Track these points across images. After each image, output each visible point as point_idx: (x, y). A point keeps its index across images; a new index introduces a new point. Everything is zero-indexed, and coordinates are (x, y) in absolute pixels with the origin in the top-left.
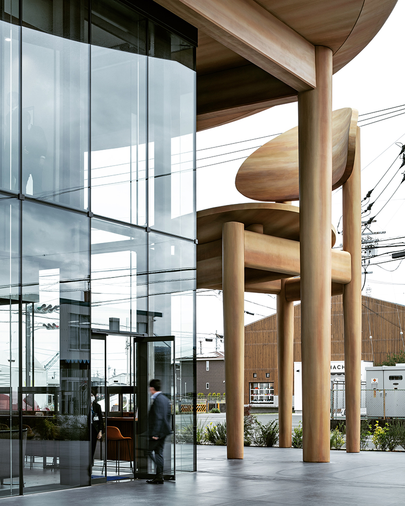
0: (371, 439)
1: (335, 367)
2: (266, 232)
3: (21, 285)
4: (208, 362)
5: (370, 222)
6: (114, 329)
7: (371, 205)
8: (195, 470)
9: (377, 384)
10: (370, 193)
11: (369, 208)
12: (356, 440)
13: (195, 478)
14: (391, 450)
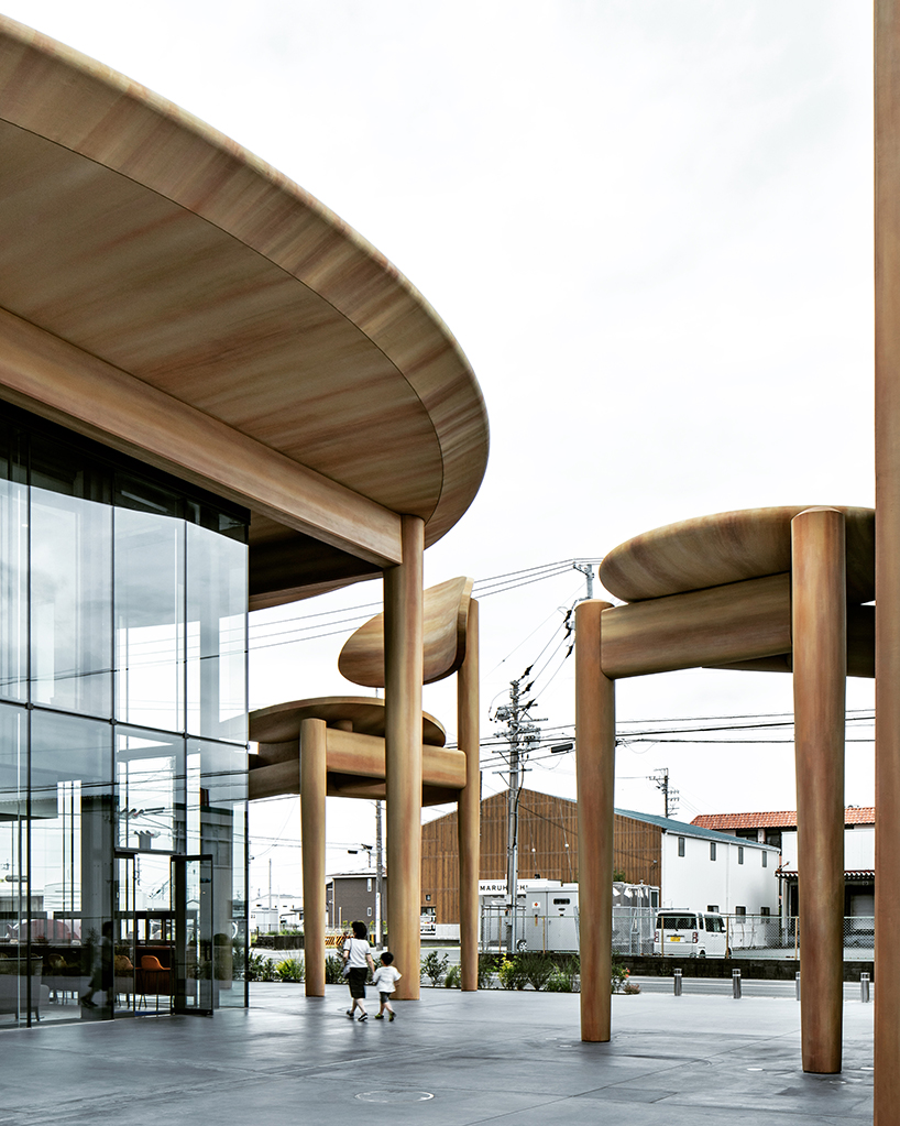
0: (496, 977)
1: (488, 888)
2: (356, 730)
3: (29, 791)
4: (370, 880)
5: (528, 706)
6: (144, 847)
7: (530, 685)
8: (247, 1005)
9: (539, 910)
10: (529, 669)
11: (528, 689)
12: (472, 976)
13: (246, 1014)
14: (520, 989)
